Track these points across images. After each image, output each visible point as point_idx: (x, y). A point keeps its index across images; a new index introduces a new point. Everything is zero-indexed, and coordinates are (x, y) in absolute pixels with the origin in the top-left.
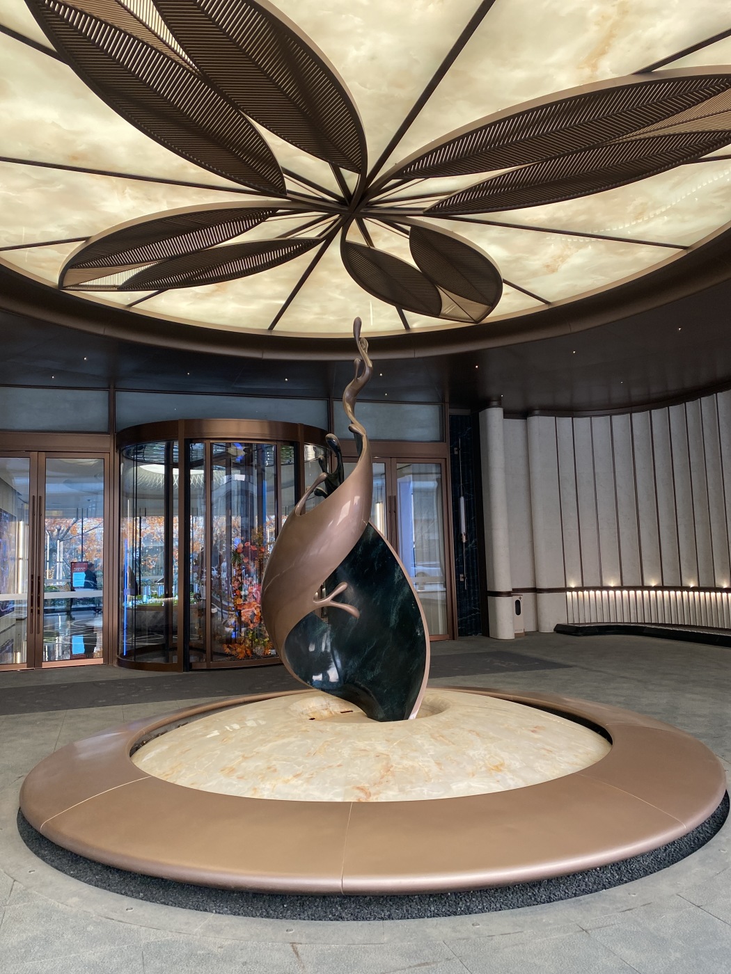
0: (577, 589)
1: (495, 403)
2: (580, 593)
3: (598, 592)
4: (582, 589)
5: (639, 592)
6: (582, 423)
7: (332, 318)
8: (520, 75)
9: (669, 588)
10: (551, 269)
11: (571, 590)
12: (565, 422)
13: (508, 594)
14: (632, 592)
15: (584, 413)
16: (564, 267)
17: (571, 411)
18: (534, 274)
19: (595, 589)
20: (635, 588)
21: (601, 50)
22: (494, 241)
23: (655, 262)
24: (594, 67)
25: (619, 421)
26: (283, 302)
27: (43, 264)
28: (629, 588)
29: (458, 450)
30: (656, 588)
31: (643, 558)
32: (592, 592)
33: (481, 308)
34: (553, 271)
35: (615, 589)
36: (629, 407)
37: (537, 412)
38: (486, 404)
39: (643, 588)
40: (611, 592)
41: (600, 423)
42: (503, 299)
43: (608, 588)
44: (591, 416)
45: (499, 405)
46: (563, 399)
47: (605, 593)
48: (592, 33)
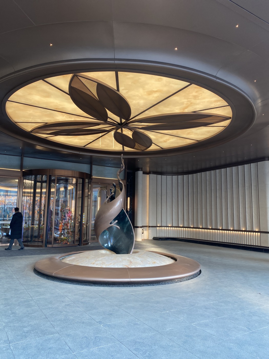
0: (160, 227)
1: (140, 170)
2: (161, 228)
3: (166, 228)
4: (161, 227)
5: (177, 228)
6: (164, 177)
7: (103, 146)
8: (168, 109)
9: (186, 227)
10: (165, 141)
11: (158, 227)
12: (159, 176)
13: (141, 227)
14: (175, 228)
15: (165, 174)
16: (168, 142)
17: (161, 173)
18: (161, 142)
19: (165, 227)
20: (176, 227)
21: (186, 108)
22: (153, 135)
23: (190, 143)
24: (184, 110)
25: (175, 177)
26: (92, 141)
27: (28, 127)
28: (174, 227)
29: (128, 183)
30: (182, 227)
31: (179, 218)
32: (164, 228)
33: (145, 148)
34: (165, 142)
35: (170, 227)
36: (178, 174)
37: (152, 173)
38: (138, 169)
39: (178, 227)
40: (169, 228)
41: (169, 177)
42: (152, 147)
43: (168, 227)
44: (167, 175)
45: (142, 170)
46: (159, 170)
47: (167, 228)
48: (185, 105)
